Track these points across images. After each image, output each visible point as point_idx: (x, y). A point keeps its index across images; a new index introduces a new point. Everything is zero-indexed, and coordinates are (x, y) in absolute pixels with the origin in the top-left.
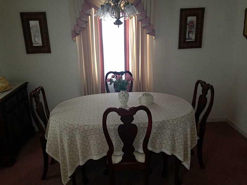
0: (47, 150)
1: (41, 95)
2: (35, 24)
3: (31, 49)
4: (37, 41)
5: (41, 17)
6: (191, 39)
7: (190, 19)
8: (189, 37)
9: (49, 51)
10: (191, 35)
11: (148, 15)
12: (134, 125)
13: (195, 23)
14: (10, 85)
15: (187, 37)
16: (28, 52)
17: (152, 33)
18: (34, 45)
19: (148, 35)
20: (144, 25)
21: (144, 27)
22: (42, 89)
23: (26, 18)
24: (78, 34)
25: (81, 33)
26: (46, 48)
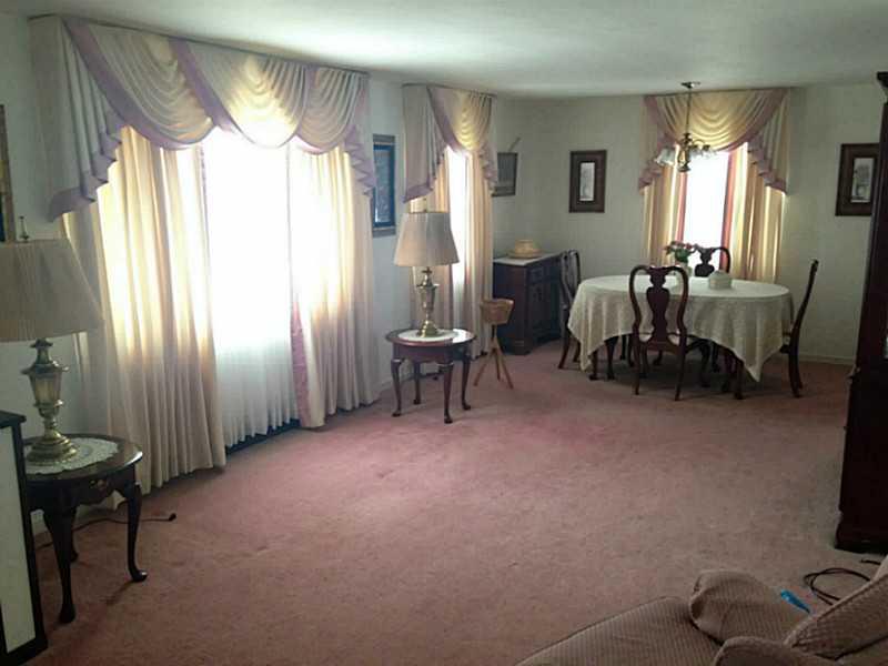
0: (569, 325)
1: (574, 260)
2: (589, 168)
3: (576, 205)
4: (588, 193)
5: (599, 158)
6: (862, 198)
7: (859, 162)
8: (857, 193)
9: (601, 210)
10: (861, 191)
11: (769, 156)
12: (666, 290)
13: (871, 171)
14: (540, 252)
15: (854, 194)
16: (572, 209)
17: (778, 184)
18: (582, 199)
19: (768, 189)
20: (761, 172)
21: (761, 175)
22: (577, 255)
23: (578, 158)
24: (647, 184)
25: (653, 183)
26: (597, 205)
